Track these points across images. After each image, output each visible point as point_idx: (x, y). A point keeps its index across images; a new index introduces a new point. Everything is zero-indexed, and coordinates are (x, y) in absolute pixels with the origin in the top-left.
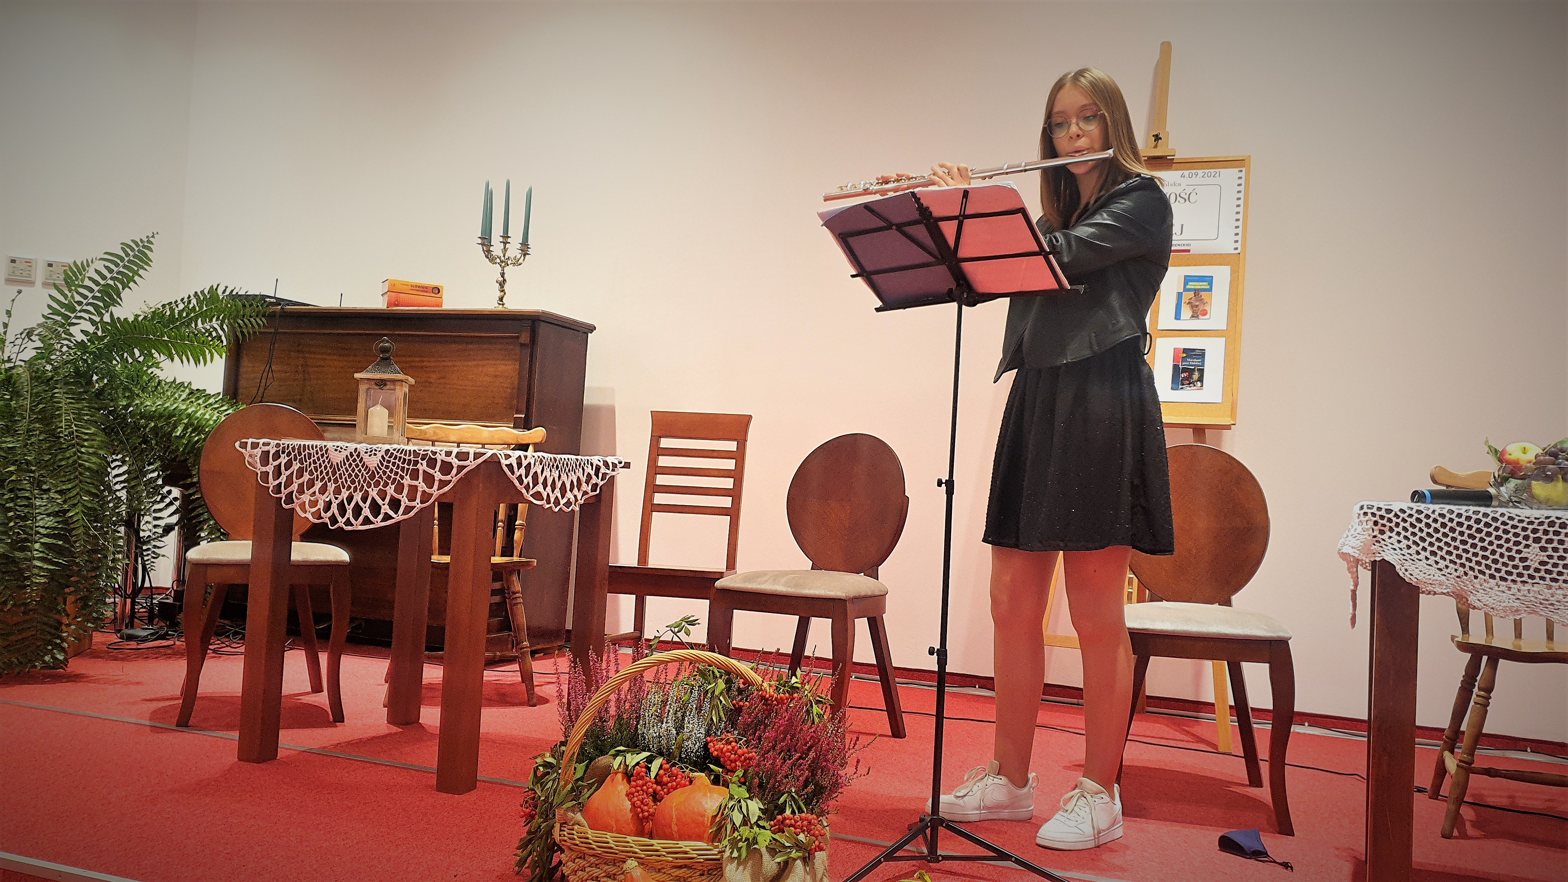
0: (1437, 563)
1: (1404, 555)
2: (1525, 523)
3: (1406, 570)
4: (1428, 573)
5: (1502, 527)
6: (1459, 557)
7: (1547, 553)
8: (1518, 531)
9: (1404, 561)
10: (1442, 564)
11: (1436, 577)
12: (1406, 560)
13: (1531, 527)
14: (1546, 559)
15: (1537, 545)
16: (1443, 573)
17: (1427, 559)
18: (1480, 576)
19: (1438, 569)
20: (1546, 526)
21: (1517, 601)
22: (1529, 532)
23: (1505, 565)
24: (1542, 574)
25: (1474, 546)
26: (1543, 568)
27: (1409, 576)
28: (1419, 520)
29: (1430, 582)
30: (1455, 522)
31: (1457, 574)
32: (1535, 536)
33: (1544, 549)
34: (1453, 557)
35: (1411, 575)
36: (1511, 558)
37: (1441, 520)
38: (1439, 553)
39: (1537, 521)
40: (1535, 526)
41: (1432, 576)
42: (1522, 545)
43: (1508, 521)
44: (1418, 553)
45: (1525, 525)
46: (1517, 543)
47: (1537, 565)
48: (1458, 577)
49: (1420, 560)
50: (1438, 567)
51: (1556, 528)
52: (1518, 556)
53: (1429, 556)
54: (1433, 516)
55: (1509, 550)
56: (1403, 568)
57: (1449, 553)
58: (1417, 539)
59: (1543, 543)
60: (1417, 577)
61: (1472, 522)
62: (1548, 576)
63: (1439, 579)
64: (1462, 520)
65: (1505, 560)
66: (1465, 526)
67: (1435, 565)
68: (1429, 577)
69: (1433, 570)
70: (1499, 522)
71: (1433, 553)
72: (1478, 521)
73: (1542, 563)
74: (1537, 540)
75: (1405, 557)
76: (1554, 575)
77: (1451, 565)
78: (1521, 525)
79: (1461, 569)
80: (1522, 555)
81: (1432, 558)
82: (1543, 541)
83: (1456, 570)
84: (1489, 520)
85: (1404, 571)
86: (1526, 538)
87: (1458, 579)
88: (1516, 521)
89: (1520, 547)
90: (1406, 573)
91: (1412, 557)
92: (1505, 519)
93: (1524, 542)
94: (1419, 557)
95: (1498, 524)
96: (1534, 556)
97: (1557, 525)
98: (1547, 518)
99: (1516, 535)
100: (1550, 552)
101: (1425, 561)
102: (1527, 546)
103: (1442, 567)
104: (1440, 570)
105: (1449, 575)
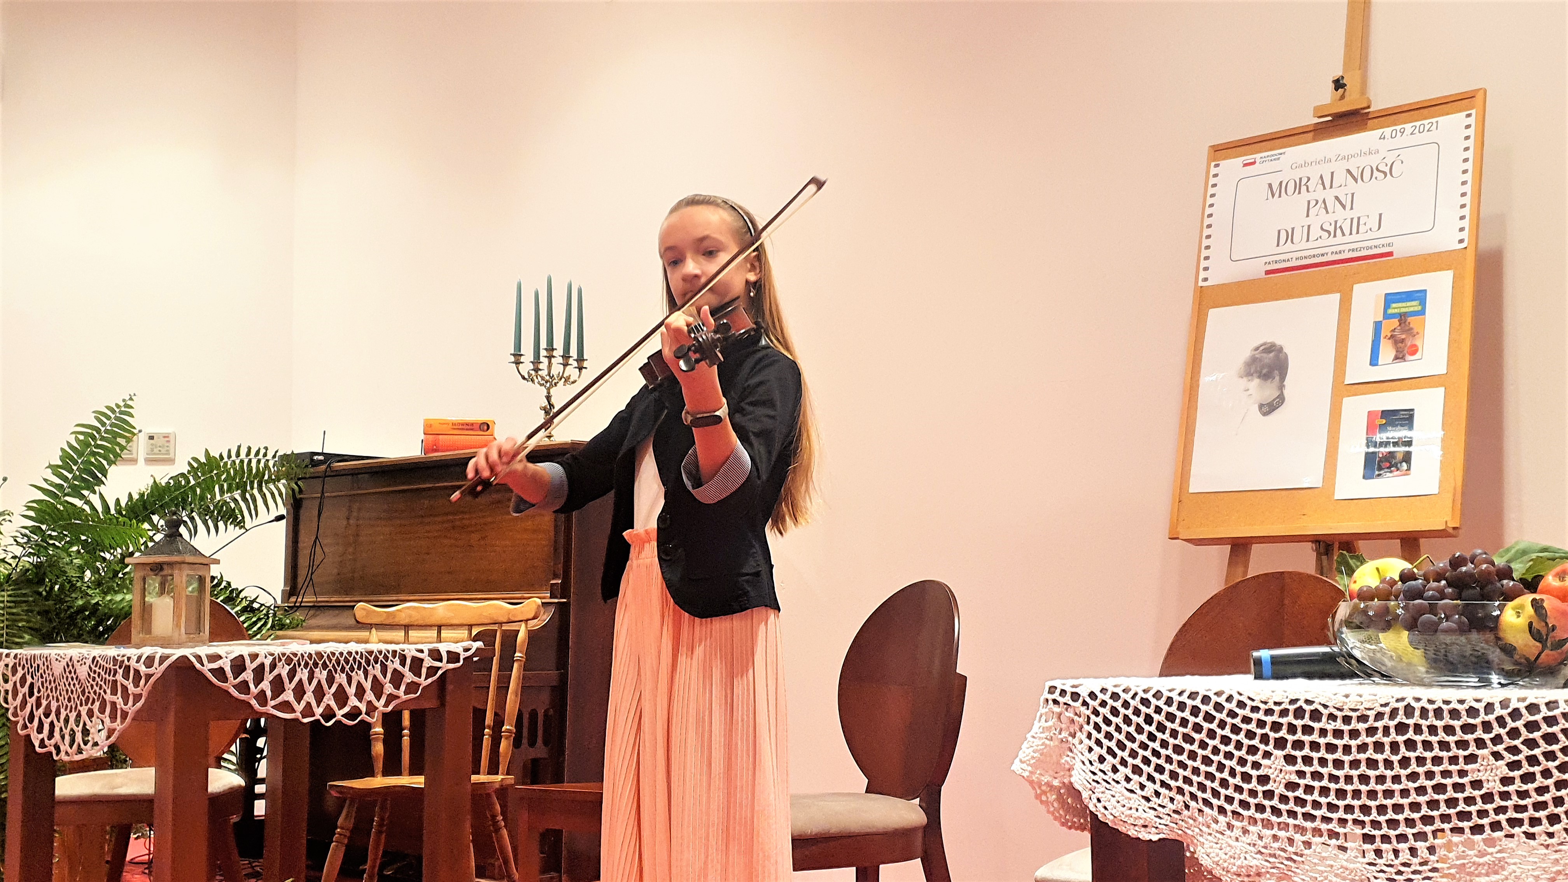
0: (1142, 787)
1: (1094, 774)
2: (1261, 712)
3: (1099, 800)
4: (1127, 805)
5: (1229, 720)
6: (1174, 775)
7: (1297, 768)
8: (1252, 726)
9: (1094, 784)
10: (1150, 787)
11: (1141, 813)
12: (1098, 782)
13: (1269, 719)
14: (1294, 778)
15: (1280, 753)
16: (1151, 804)
17: (1128, 780)
18: (1206, 810)
19: (1143, 797)
20: (1290, 718)
21: (1258, 856)
22: (1267, 730)
23: (1239, 789)
24: (1291, 805)
25: (1193, 755)
26: (1290, 794)
27: (1103, 810)
28: (1115, 712)
29: (1132, 821)
30: (1163, 714)
31: (1174, 807)
32: (1277, 735)
33: (1290, 760)
34: (1165, 777)
35: (1105, 808)
36: (1246, 777)
37: (1143, 709)
38: (1144, 768)
39: (1277, 709)
40: (1275, 718)
41: (1134, 811)
42: (1260, 753)
43: (1237, 710)
44: (1115, 770)
45: (1260, 715)
46: (1253, 750)
47: (1280, 790)
48: (1175, 812)
49: (1118, 782)
50: (1144, 794)
51: (1307, 721)
52: (1254, 773)
53: (1131, 776)
54: (1133, 703)
55: (1242, 762)
56: (1094, 797)
57: (1160, 769)
58: (1113, 744)
59: (1289, 750)
60: (1114, 812)
61: (1186, 714)
62: (1299, 810)
63: (1144, 815)
64: (1173, 709)
65: (1238, 780)
66: (1178, 721)
67: (1139, 791)
68: (1129, 812)
69: (1136, 800)
70: (1225, 712)
71: (1137, 770)
72: (1195, 711)
73: (1291, 786)
74: (1280, 743)
75: (1096, 778)
76: (1308, 809)
77: (1163, 791)
78: (1254, 716)
79: (1179, 797)
80: (1261, 772)
81: (1135, 778)
82: (1289, 745)
83: (1172, 800)
84: (1210, 708)
85: (1095, 801)
86: (1265, 739)
87: (1176, 816)
88: (1248, 708)
89: (1258, 757)
90: (1098, 805)
91: (1106, 778)
92: (1233, 706)
93: (1262, 747)
94: (1116, 777)
95: (1223, 716)
96: (1277, 771)
97: (1307, 716)
98: (1293, 702)
99: (1250, 735)
100: (1300, 766)
101: (1124, 783)
102: (1267, 755)
103: (1148, 795)
104: (1148, 800)
105: (1160, 809)
